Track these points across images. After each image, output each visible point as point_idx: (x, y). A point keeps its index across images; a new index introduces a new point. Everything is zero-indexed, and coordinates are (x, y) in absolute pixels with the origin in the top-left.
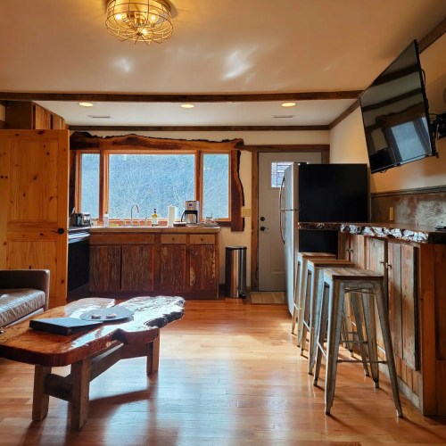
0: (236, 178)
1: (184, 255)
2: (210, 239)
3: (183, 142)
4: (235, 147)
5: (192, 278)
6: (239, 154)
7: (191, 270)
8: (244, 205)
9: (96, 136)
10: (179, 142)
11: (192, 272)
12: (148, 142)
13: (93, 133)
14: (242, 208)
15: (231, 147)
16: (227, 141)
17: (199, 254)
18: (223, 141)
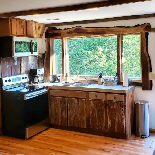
0: (145, 51)
1: (104, 108)
2: (120, 98)
3: (108, 29)
4: (144, 30)
5: (109, 123)
6: (147, 34)
7: (108, 117)
8: (151, 71)
9: (59, 29)
10: (106, 29)
11: (109, 119)
12: (87, 30)
13: (57, 27)
14: (150, 74)
15: (141, 29)
16: (138, 25)
17: (113, 107)
18: (136, 26)
